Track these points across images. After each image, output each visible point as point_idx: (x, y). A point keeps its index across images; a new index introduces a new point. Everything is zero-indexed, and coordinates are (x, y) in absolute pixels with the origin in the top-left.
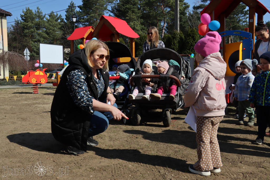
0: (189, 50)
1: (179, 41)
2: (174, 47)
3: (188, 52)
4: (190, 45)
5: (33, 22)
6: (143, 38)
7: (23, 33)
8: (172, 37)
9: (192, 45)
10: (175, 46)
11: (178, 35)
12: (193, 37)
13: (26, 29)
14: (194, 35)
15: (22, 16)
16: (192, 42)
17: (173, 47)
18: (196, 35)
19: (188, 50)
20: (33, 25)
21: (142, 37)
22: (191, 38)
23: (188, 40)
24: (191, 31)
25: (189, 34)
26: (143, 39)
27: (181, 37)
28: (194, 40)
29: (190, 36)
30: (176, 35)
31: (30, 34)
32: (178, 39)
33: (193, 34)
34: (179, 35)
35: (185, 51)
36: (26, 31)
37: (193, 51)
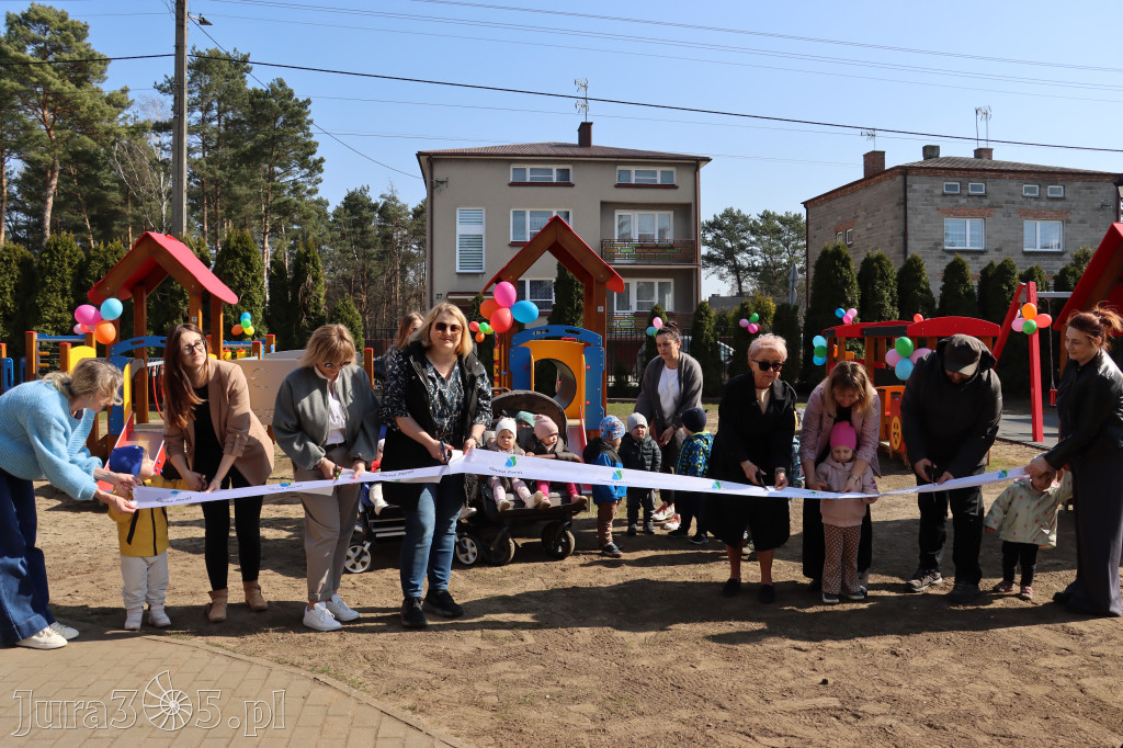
4: (237, 284)
9: (243, 285)
12: (247, 261)
14: (248, 254)
16: (244, 274)
22: (241, 261)
23: (232, 267)
24: (239, 241)
28: (250, 268)
29: (237, 255)
33: (247, 250)
34: (198, 250)
37: (248, 302)
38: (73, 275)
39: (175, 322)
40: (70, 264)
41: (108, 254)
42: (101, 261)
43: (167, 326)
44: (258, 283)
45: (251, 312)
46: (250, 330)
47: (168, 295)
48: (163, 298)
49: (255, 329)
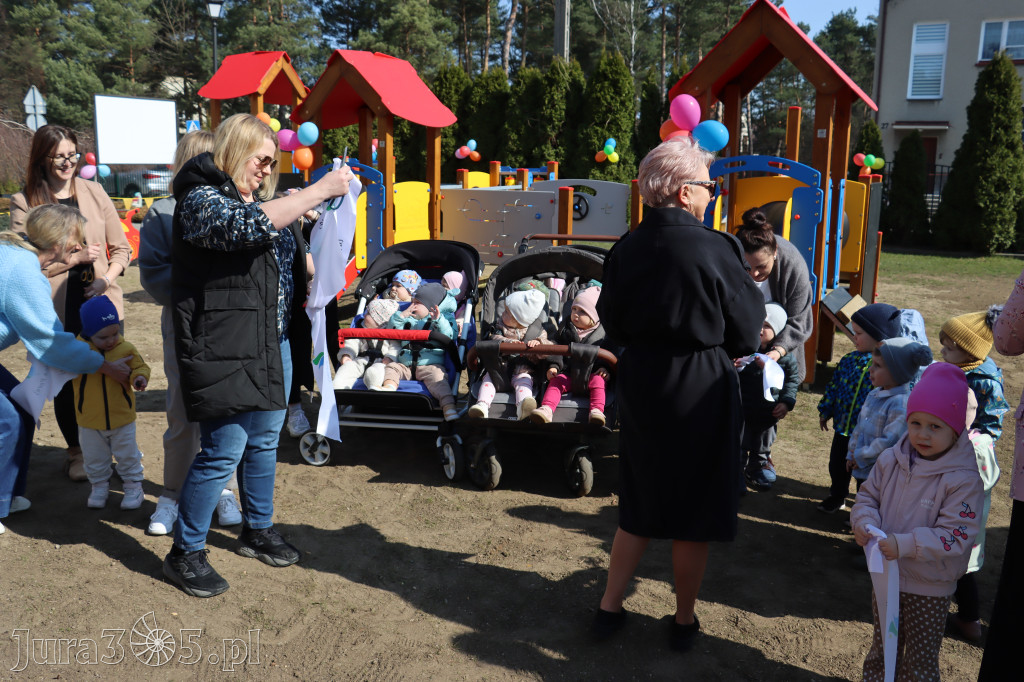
0: (601, 124)
1: (567, 93)
2: (551, 113)
3: (596, 132)
4: (604, 109)
6: (448, 76)
8: (547, 78)
9: (610, 110)
10: (556, 111)
11: (567, 74)
12: (615, 84)
14: (617, 77)
16: (612, 98)
17: (549, 111)
18: (625, 76)
19: (597, 124)
21: (446, 73)
22: (610, 85)
23: (600, 91)
24: (610, 63)
25: (603, 71)
26: (446, 79)
27: (574, 80)
28: (618, 92)
29: (606, 78)
30: (558, 73)
32: (565, 88)
33: (617, 73)
34: (571, 74)
35: (586, 128)
37: (614, 128)
38: (459, 102)
39: (543, 147)
40: (457, 91)
41: (490, 81)
42: (483, 87)
43: (536, 151)
44: (627, 108)
45: (617, 138)
46: (614, 157)
47: (538, 120)
48: (534, 124)
49: (620, 156)
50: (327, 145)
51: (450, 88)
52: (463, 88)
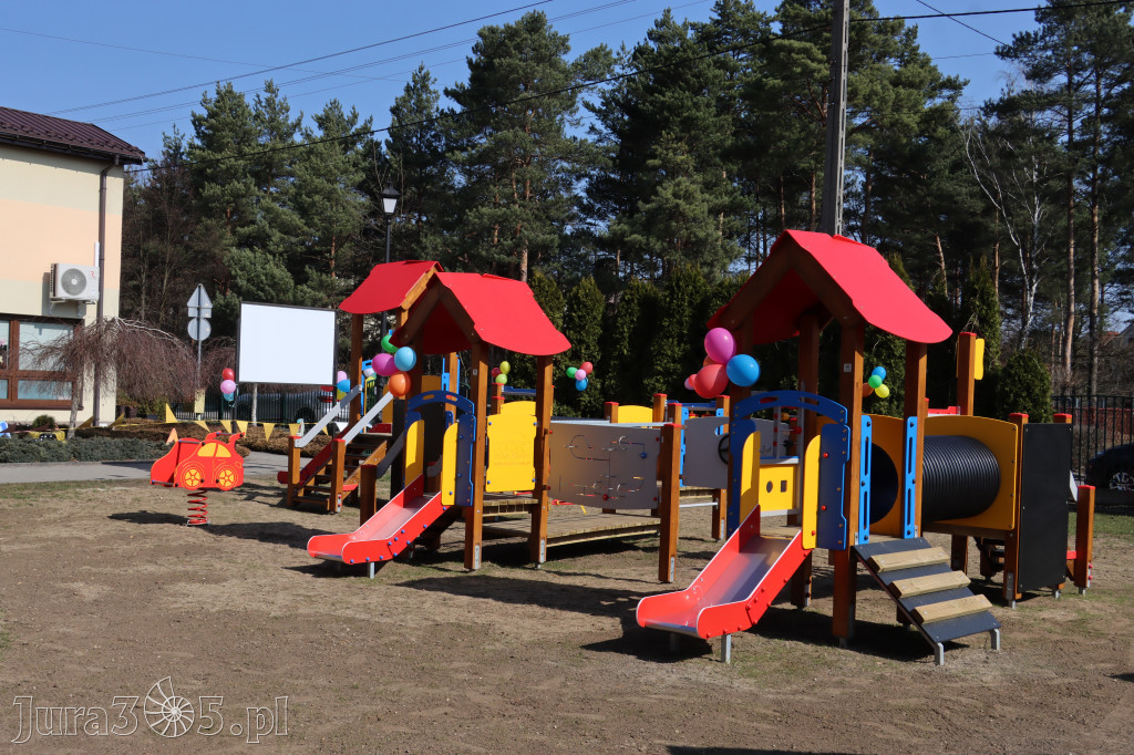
0: (867, 348)
5: (246, 150)
6: (681, 282)
7: (197, 195)
13: (213, 179)
15: (197, 122)
20: (241, 162)
31: (228, 202)
36: (212, 189)
37: (885, 353)
40: (690, 303)
45: (888, 366)
46: (883, 391)
49: (892, 391)
50: (527, 368)
51: (683, 300)
52: (698, 299)
